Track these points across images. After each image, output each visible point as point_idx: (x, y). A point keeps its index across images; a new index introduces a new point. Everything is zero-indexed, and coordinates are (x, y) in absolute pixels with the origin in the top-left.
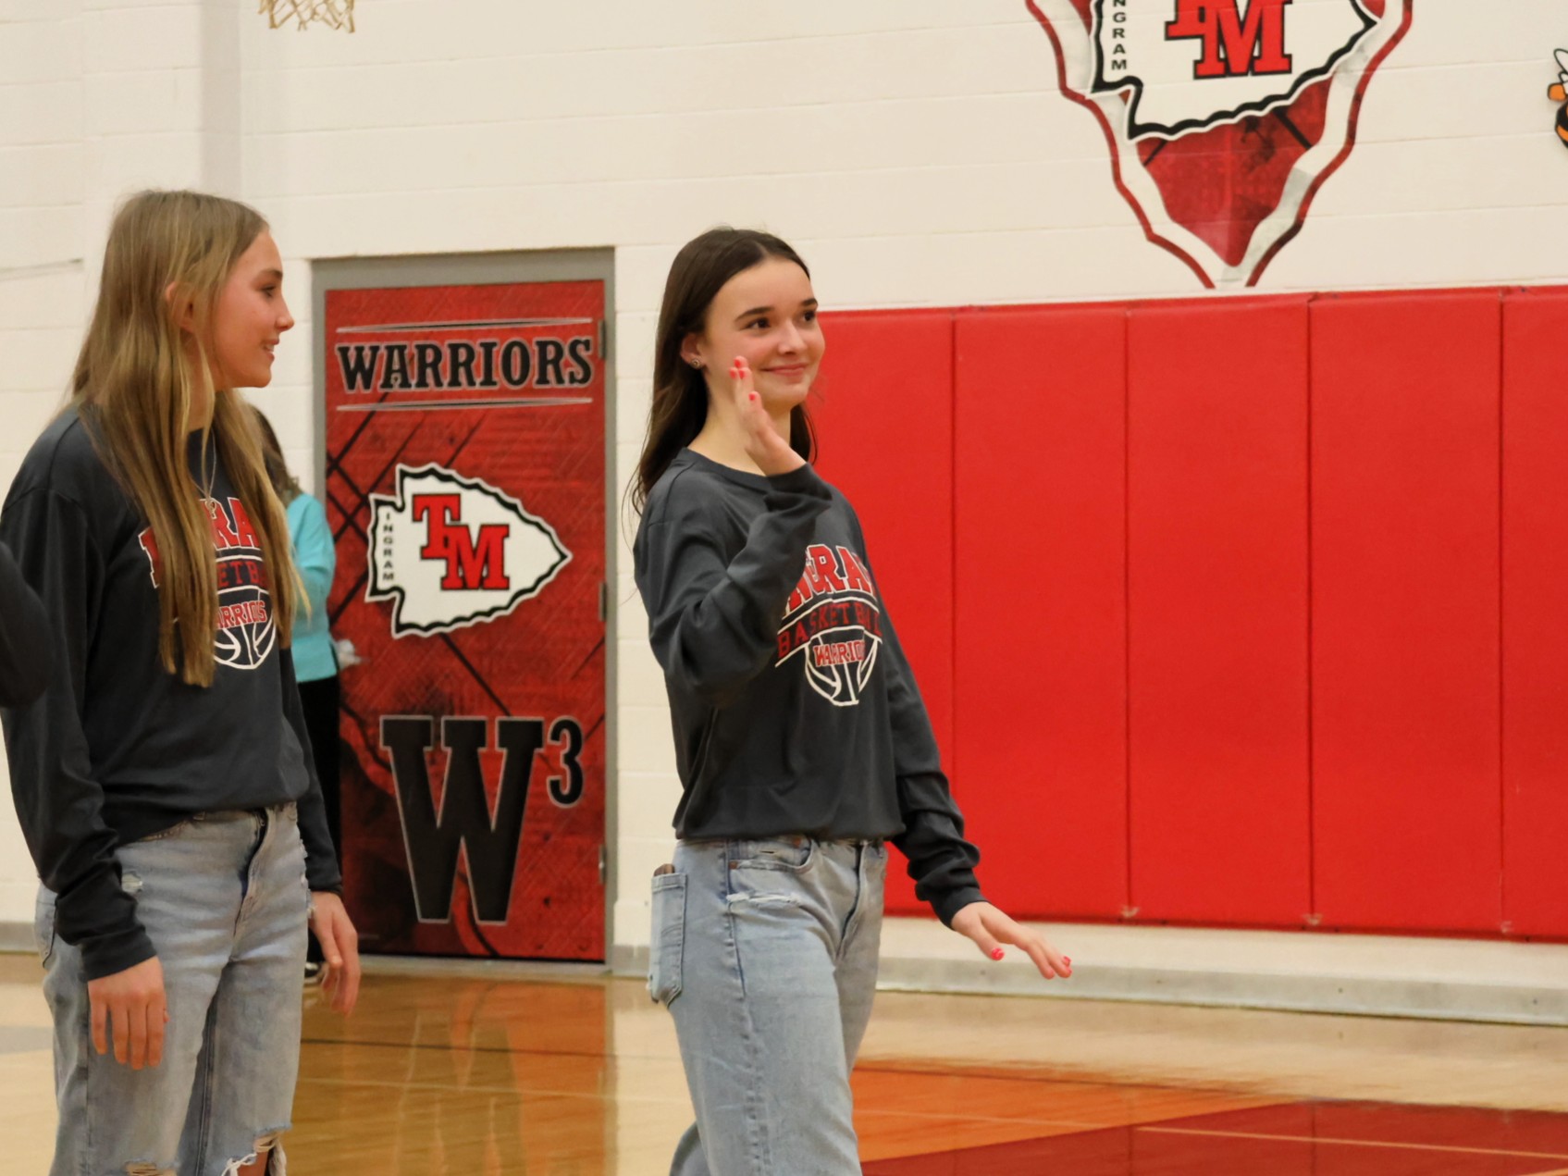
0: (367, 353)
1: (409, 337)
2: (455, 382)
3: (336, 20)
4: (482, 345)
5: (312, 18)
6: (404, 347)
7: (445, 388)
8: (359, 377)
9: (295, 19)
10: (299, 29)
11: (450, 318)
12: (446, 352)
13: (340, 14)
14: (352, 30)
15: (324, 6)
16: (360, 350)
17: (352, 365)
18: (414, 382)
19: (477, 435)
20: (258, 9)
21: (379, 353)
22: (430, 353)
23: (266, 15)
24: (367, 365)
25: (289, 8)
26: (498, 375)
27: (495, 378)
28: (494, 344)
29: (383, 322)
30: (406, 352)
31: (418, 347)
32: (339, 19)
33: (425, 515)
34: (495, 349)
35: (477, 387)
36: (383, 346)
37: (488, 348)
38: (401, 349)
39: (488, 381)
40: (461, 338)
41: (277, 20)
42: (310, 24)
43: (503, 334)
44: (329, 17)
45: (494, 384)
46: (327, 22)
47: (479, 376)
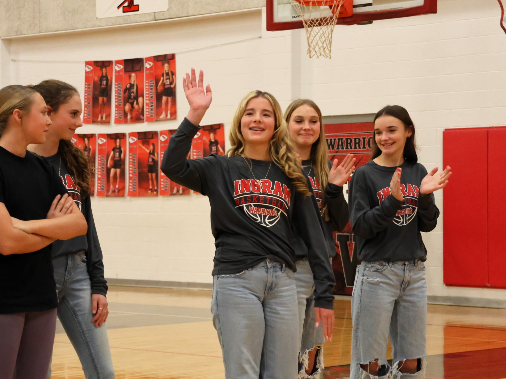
0: (333, 140)
1: (343, 136)
2: (355, 148)
3: (326, 56)
4: (362, 138)
5: (320, 55)
6: (342, 139)
7: (353, 149)
8: (331, 147)
9: (316, 56)
10: (317, 58)
11: (354, 131)
12: (353, 140)
13: (327, 54)
14: (330, 58)
15: (323, 52)
16: (331, 140)
17: (329, 143)
18: (345, 148)
19: (361, 161)
20: (306, 53)
21: (336, 140)
22: (349, 140)
23: (309, 55)
24: (333, 144)
25: (314, 53)
26: (367, 146)
27: (366, 147)
28: (366, 138)
29: (337, 133)
30: (343, 140)
31: (346, 139)
32: (327, 55)
33: (348, 182)
34: (366, 139)
35: (361, 149)
36: (337, 138)
37: (364, 139)
38: (341, 139)
39: (364, 147)
40: (357, 136)
41: (312, 56)
42: (320, 57)
43: (368, 135)
44: (325, 55)
45: (366, 148)
46: (323, 56)
47: (362, 146)
